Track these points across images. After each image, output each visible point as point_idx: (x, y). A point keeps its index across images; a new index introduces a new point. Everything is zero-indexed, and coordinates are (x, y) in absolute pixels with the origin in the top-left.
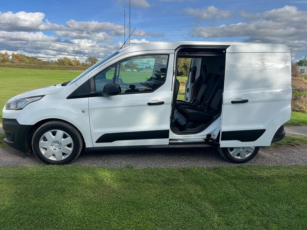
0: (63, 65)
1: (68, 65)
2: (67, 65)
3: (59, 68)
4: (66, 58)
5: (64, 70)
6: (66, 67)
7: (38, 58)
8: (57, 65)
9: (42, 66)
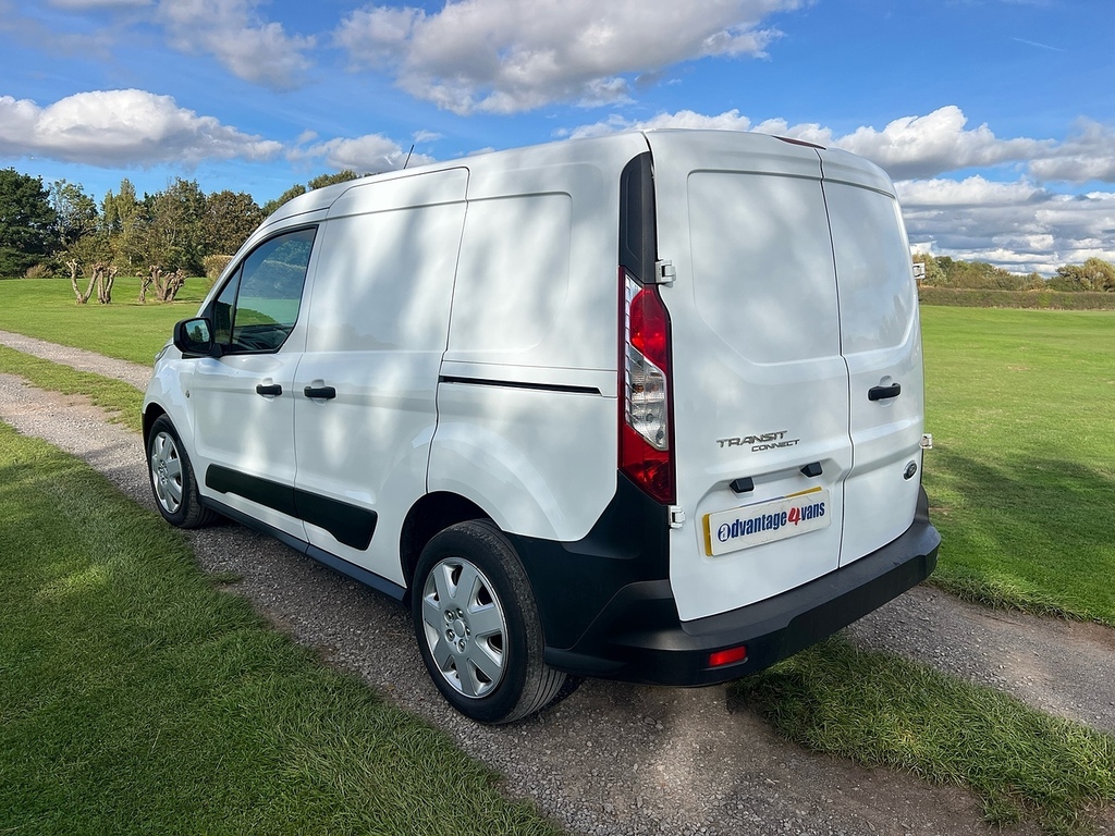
0: (1077, 290)
1: (1100, 288)
2: (1096, 290)
3: (1056, 302)
4: (1093, 262)
5: (1077, 308)
6: (1088, 298)
7: (997, 267)
8: (1049, 290)
9: (989, 295)
